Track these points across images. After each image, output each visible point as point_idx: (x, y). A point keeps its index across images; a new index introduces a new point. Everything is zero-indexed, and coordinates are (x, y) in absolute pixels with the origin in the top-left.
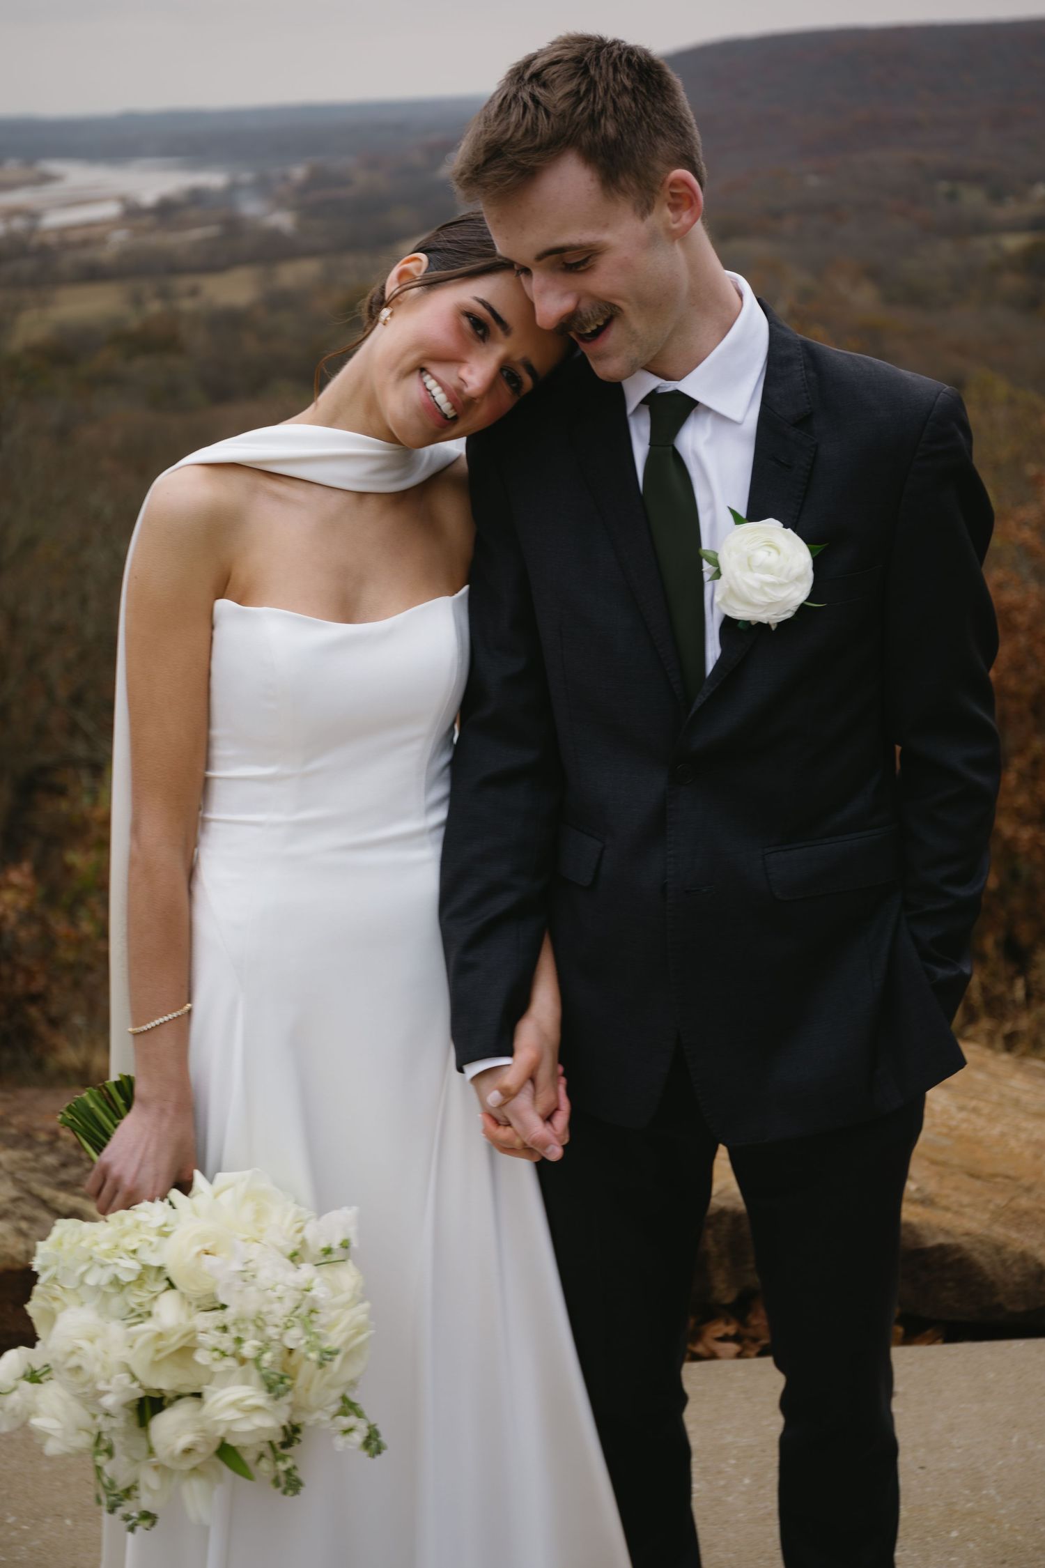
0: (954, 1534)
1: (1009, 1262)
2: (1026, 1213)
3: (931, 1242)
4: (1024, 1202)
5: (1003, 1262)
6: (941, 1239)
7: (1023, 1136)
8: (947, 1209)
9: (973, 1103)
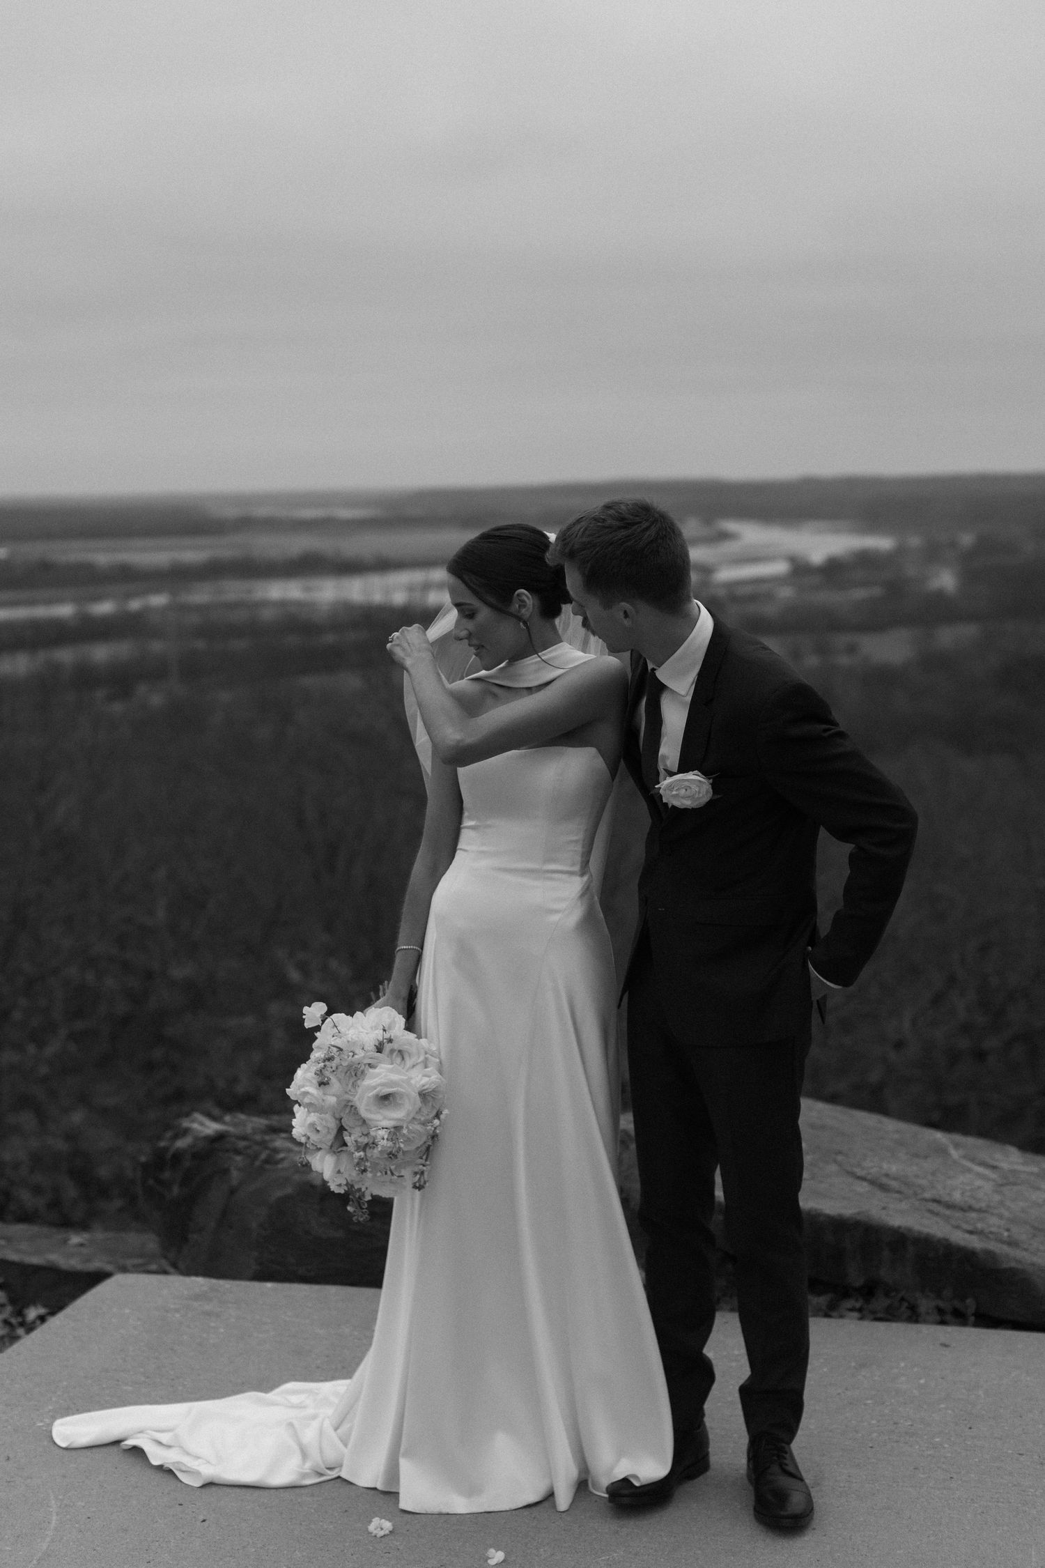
0: (942, 1406)
3: (1005, 1266)
6: (1013, 1264)
8: (1026, 1250)
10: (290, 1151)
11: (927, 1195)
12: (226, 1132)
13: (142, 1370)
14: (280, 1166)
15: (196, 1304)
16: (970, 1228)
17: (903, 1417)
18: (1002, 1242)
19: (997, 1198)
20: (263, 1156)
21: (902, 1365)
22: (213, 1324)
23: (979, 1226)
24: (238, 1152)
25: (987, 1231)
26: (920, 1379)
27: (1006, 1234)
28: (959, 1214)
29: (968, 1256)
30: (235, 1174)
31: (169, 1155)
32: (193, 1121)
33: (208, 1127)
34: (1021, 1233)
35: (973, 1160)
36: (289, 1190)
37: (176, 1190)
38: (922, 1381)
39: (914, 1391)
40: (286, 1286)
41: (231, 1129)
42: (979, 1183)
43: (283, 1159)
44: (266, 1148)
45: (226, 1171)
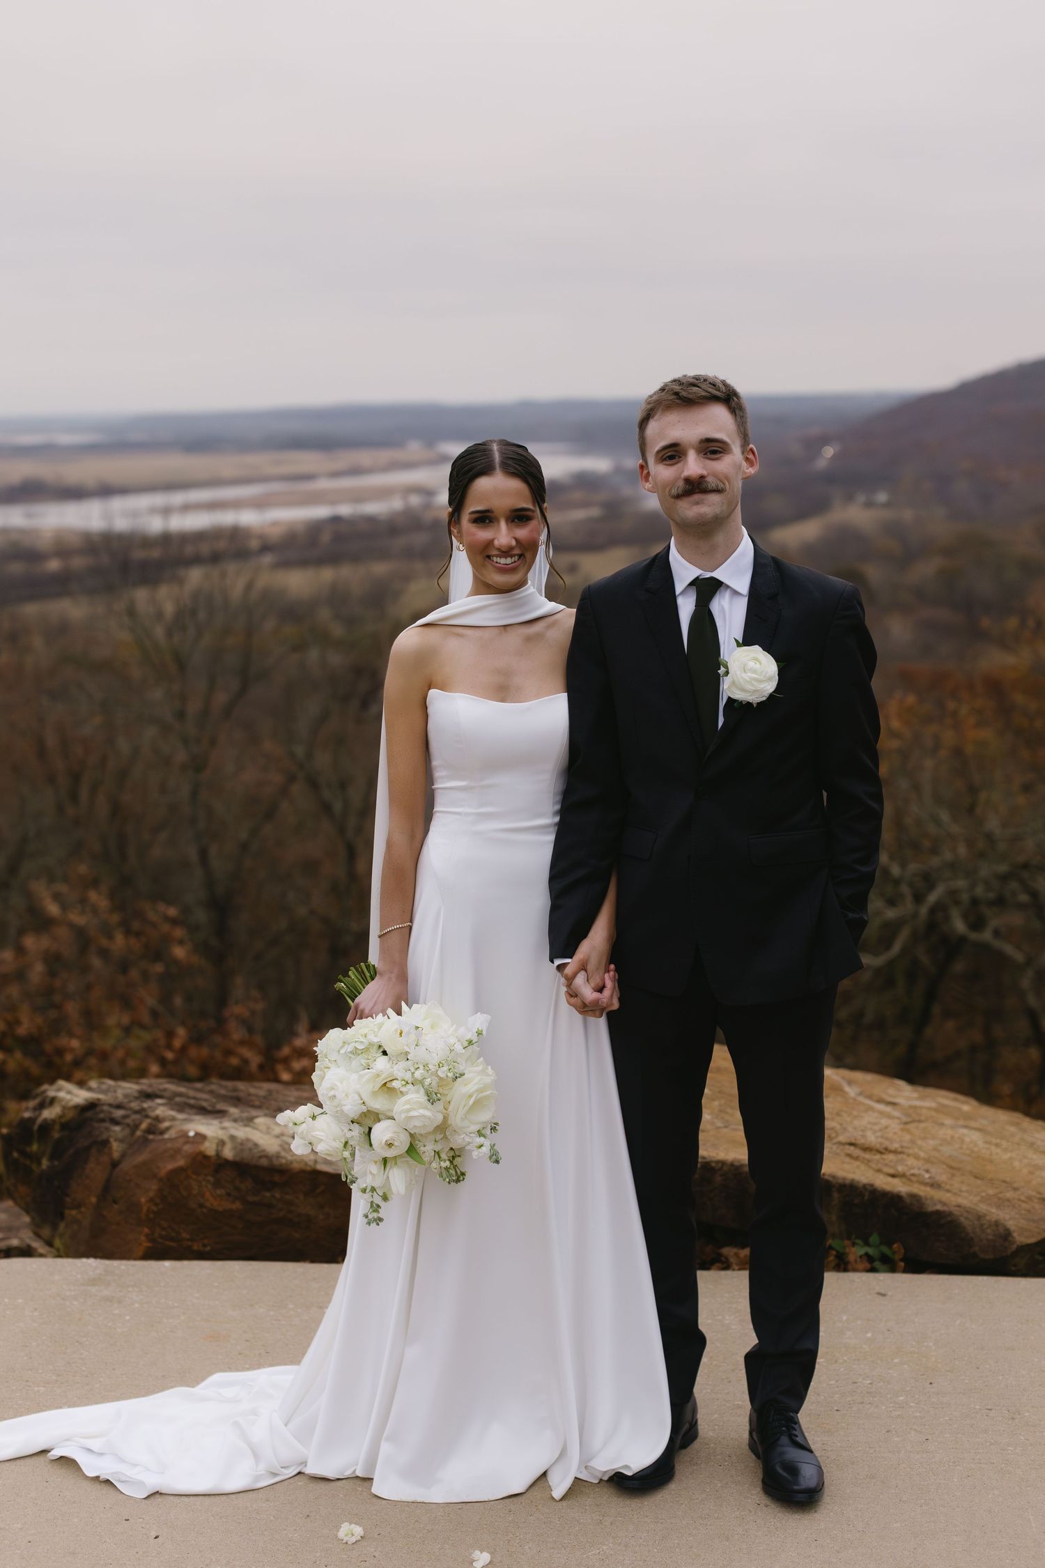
0: (896, 1361)
1: (985, 1226)
2: (1008, 1200)
3: (931, 1209)
4: (1009, 1195)
5: (982, 1225)
6: (939, 1207)
7: (1025, 1161)
8: (948, 1191)
9: (998, 1141)
10: (173, 1119)
11: (842, 1138)
12: (99, 1100)
13: (51, 1367)
14: (166, 1136)
15: (93, 1290)
16: (892, 1171)
17: (860, 1375)
18: (926, 1184)
19: (907, 1137)
20: (144, 1126)
21: (845, 1318)
22: (116, 1312)
23: (900, 1168)
24: (115, 1122)
25: (908, 1174)
26: (866, 1332)
27: (927, 1176)
28: (878, 1157)
29: (893, 1200)
30: (116, 1148)
31: (36, 1127)
32: (59, 1090)
33: (77, 1096)
34: (941, 1175)
35: (870, 1097)
36: (181, 1162)
37: (45, 1163)
38: (869, 1335)
39: (864, 1346)
40: (185, 1263)
41: (101, 1096)
42: (884, 1122)
43: (168, 1129)
44: (147, 1116)
45: (105, 1143)
